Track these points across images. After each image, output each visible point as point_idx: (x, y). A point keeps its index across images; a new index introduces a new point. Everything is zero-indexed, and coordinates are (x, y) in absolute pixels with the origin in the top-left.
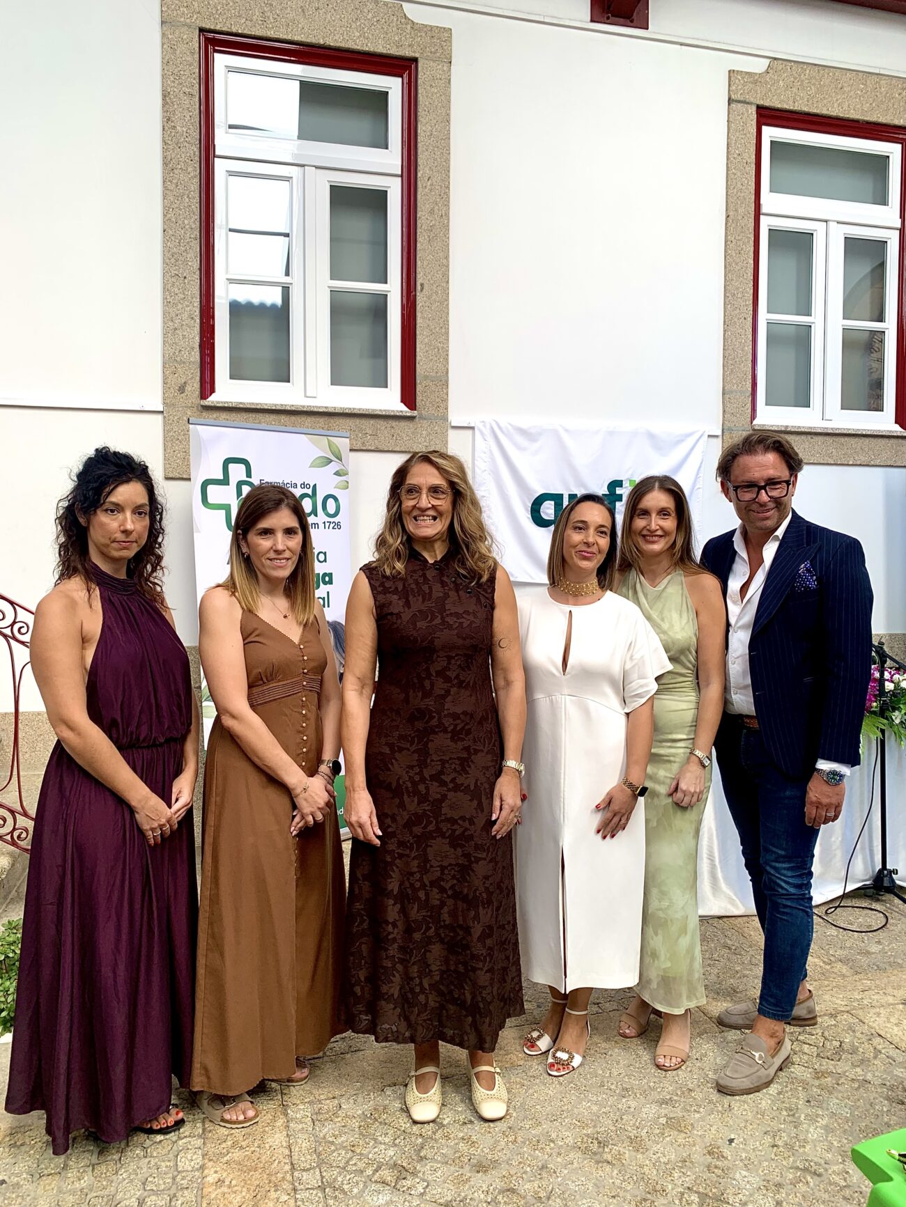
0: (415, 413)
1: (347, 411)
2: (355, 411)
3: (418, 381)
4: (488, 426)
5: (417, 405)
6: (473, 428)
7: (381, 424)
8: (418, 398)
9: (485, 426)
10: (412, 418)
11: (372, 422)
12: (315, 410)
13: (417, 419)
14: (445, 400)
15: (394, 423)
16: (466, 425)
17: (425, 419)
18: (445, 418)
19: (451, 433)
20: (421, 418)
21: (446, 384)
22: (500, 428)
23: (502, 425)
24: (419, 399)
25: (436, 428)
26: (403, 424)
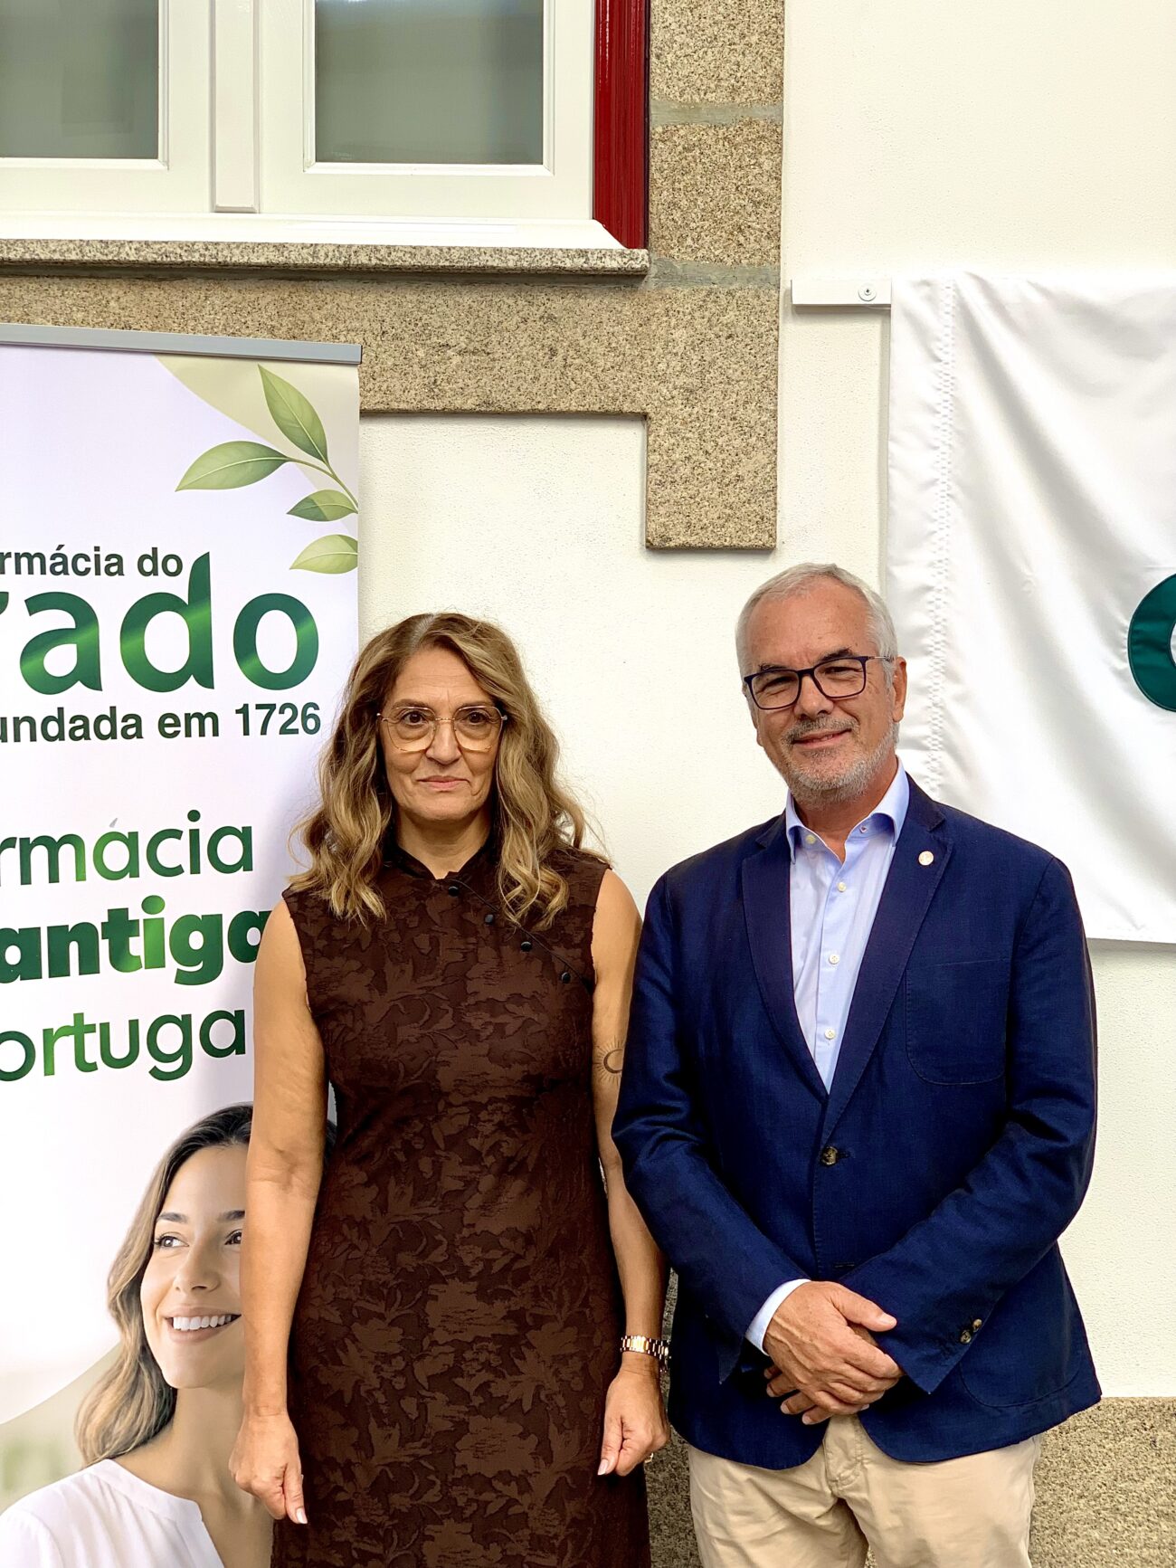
0: (639, 258)
1: (363, 259)
2: (396, 260)
3: (656, 129)
4: (948, 301)
5: (653, 225)
6: (882, 311)
7: (505, 305)
8: (654, 197)
9: (931, 299)
10: (627, 279)
11: (468, 298)
12: (237, 258)
13: (651, 284)
14: (768, 202)
15: (558, 303)
16: (856, 301)
17: (683, 280)
18: (767, 276)
19: (794, 335)
20: (668, 276)
21: (774, 135)
22: (999, 307)
23: (1007, 294)
24: (659, 199)
25: (730, 316)
26: (593, 303)
